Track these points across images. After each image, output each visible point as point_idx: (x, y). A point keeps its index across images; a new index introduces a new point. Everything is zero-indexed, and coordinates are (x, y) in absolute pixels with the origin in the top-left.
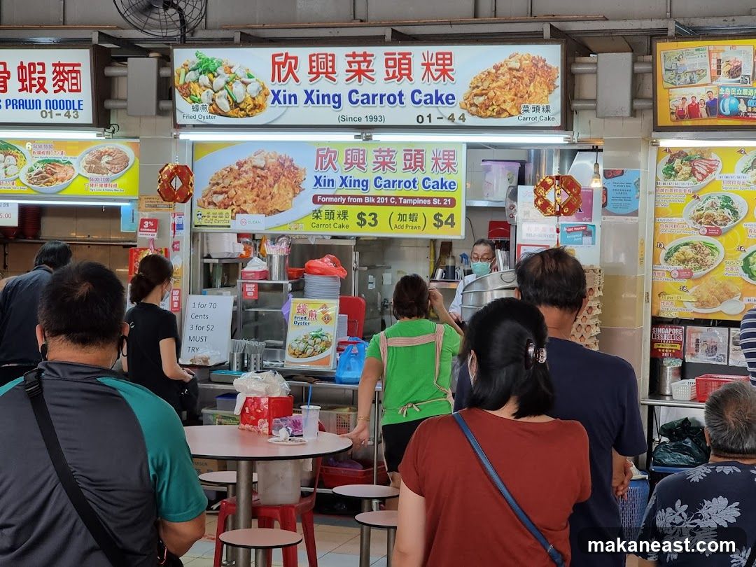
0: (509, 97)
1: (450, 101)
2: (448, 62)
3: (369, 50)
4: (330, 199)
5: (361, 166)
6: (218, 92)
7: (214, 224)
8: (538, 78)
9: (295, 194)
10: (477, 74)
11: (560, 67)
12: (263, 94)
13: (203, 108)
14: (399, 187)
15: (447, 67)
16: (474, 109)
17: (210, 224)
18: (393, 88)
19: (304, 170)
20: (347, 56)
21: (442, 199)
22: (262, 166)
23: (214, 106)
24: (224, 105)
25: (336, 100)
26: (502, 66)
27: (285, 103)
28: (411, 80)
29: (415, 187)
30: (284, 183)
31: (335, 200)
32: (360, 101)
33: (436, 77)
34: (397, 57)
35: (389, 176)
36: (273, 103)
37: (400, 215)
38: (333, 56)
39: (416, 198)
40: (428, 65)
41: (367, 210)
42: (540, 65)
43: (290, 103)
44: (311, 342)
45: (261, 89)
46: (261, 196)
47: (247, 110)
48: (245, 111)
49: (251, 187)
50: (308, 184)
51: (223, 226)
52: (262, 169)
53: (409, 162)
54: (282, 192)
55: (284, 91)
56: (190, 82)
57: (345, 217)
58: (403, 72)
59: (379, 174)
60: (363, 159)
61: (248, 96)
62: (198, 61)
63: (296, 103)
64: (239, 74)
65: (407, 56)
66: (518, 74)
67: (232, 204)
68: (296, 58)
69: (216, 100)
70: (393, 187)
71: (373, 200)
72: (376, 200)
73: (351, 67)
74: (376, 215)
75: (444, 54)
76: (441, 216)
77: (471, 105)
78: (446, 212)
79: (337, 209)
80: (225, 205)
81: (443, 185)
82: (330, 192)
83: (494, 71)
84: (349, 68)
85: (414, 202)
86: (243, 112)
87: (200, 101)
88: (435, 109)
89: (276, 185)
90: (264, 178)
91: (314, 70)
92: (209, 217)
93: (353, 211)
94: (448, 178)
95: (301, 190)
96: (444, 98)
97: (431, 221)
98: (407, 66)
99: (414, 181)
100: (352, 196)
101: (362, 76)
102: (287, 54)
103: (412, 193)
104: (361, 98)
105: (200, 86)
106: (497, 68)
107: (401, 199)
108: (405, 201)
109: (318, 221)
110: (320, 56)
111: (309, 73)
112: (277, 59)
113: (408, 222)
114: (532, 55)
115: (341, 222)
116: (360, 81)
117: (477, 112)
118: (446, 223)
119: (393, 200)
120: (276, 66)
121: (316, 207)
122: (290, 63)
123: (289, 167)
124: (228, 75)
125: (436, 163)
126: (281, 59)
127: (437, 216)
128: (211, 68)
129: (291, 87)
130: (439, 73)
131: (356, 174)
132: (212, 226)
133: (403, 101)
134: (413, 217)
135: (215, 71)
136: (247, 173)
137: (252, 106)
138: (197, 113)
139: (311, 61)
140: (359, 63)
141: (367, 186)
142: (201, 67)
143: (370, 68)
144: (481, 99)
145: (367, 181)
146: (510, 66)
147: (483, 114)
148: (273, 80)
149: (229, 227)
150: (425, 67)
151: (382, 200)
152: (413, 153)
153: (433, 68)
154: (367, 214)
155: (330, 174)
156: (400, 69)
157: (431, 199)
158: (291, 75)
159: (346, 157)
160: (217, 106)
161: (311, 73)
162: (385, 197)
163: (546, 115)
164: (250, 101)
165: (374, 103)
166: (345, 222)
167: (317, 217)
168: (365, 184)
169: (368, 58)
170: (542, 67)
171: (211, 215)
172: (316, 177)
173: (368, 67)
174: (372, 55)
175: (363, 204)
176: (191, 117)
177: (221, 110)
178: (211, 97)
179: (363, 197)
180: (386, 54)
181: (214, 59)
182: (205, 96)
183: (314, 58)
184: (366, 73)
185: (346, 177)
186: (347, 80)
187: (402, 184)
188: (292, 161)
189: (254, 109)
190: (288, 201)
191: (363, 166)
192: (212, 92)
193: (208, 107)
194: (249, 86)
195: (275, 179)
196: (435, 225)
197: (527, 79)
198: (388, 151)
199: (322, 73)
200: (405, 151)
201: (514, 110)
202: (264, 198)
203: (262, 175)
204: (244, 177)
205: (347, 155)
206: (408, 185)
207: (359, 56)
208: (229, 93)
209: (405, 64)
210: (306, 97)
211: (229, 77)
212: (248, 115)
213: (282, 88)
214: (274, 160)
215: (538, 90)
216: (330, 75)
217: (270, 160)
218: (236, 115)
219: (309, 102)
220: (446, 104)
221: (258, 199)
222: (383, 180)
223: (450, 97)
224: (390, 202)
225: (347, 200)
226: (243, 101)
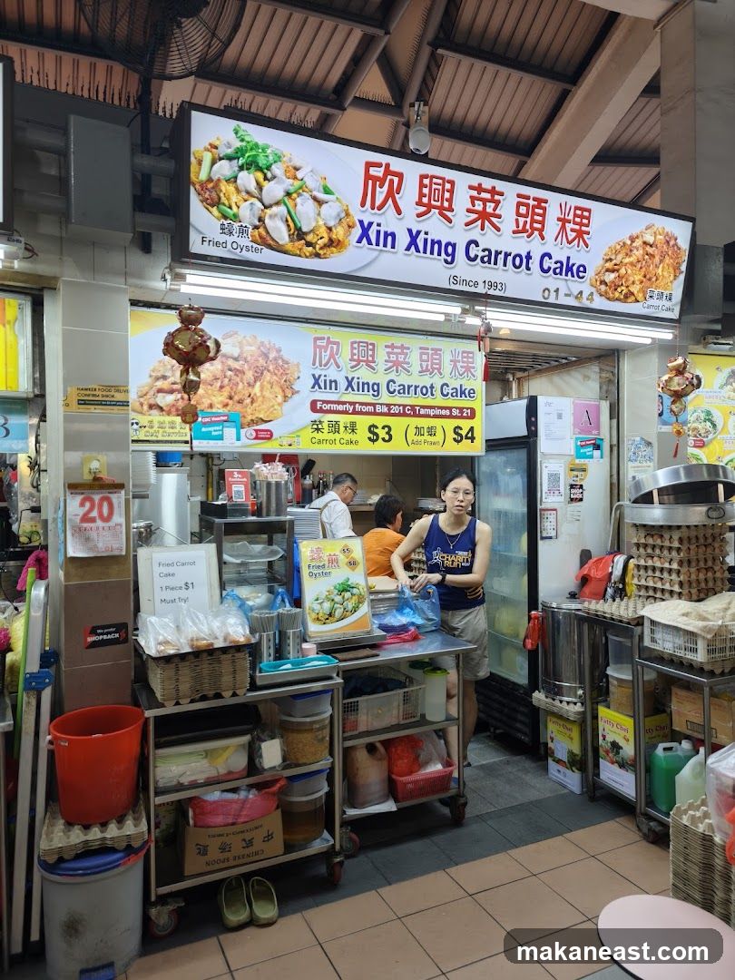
0: (638, 277)
1: (581, 274)
2: (585, 221)
3: (500, 185)
4: (334, 407)
5: (370, 364)
6: (270, 206)
7: (160, 438)
8: (668, 260)
9: (286, 398)
10: (612, 243)
11: (688, 248)
12: (345, 224)
13: (243, 231)
14: (415, 394)
15: (584, 228)
16: (603, 288)
17: (154, 438)
18: (519, 246)
19: (298, 365)
20: (471, 188)
21: (461, 409)
22: (236, 355)
23: (261, 230)
24: (281, 233)
25: (447, 251)
26: (637, 237)
27: (378, 244)
28: (543, 238)
29: (432, 395)
30: (269, 382)
31: (340, 408)
32: (479, 258)
33: (570, 239)
34: (531, 202)
35: (403, 379)
36: (359, 241)
37: (416, 428)
38: (452, 183)
39: (434, 407)
40: (563, 221)
41: (380, 421)
42: (671, 243)
43: (385, 245)
44: (338, 599)
45: (343, 215)
46: (236, 398)
47: (318, 247)
48: (314, 248)
49: (219, 384)
50: (304, 385)
51: (175, 442)
52: (236, 359)
53: (425, 363)
54: (267, 394)
55: (379, 225)
56: (219, 180)
57: (353, 430)
58: (535, 225)
59: (392, 376)
60: (373, 356)
61: (321, 223)
62: (238, 144)
63: (393, 246)
64: (310, 183)
66: (650, 250)
68: (400, 176)
69: (267, 221)
70: (408, 393)
71: (386, 410)
72: (389, 409)
73: (474, 205)
74: (390, 428)
75: (583, 210)
76: (461, 429)
77: (601, 283)
78: (465, 425)
79: (344, 420)
80: (177, 410)
81: (463, 393)
82: (333, 397)
83: (629, 242)
84: (472, 207)
85: (431, 412)
86: (310, 249)
87: (236, 217)
88: (564, 282)
89: (258, 384)
90: (239, 372)
91: (425, 200)
92: (152, 427)
93: (363, 422)
94: (467, 386)
95: (295, 393)
96: (575, 268)
97: (451, 435)
98: (541, 218)
99: (432, 387)
100: (361, 404)
101: (480, 221)
102: (388, 165)
103: (429, 401)
104: (480, 254)
105: (238, 190)
106: (632, 239)
107: (417, 408)
108: (422, 412)
109: (319, 436)
110: (435, 180)
111: (417, 204)
112: (373, 171)
113: (426, 437)
114: (666, 230)
115: (348, 436)
116: (482, 229)
117: (606, 292)
118: (467, 438)
119: (408, 410)
120: (370, 182)
121: (316, 416)
122: (392, 182)
123: (275, 359)
124: (291, 181)
125: (455, 366)
126: (379, 172)
127: (457, 429)
128: (262, 161)
129: (388, 220)
130: (574, 234)
131: (364, 374)
132: (158, 442)
133: (530, 265)
134: (431, 431)
135: (268, 168)
137: (325, 240)
138: (230, 239)
139: (422, 186)
140: (485, 201)
141: (378, 391)
142: (243, 156)
143: (497, 212)
144: (612, 276)
145: (378, 385)
146: (645, 239)
147: (611, 295)
148: (363, 204)
149: (187, 442)
150: (560, 223)
151: (395, 410)
152: (430, 352)
153: (569, 226)
154: (380, 427)
155: (332, 373)
156: (532, 221)
157: (450, 409)
158: (390, 201)
159: (352, 352)
160: (268, 232)
161: (419, 203)
162: (399, 406)
163: (668, 304)
164: (323, 232)
165: (495, 263)
166: (354, 437)
167: (318, 429)
168: (375, 388)
169: (497, 197)
170: (674, 246)
171: (156, 425)
172: (314, 375)
173: (494, 210)
174: (502, 194)
175: (375, 413)
176: (217, 244)
177: (273, 240)
178: (258, 213)
179: (374, 405)
180: (519, 196)
181: (268, 147)
182: (247, 212)
183: (426, 181)
184: (492, 219)
185: (353, 378)
186: (467, 224)
187: (419, 389)
188: (279, 351)
189: (329, 246)
190: (276, 407)
191: (373, 365)
192: (259, 205)
193: (250, 230)
194: (324, 206)
195: (256, 374)
196: (455, 439)
197: (657, 259)
198: (402, 347)
199: (435, 207)
200: (421, 348)
201: (641, 295)
202: (240, 402)
203: (235, 369)
204: (207, 369)
205: (353, 348)
206: (424, 391)
207: (486, 191)
208: (289, 212)
209: (538, 215)
210: (409, 239)
211: (292, 185)
212: (318, 255)
213: (376, 220)
214: (253, 348)
215: (665, 274)
216: (445, 212)
217: (247, 348)
218: (298, 252)
219: (413, 248)
220: (576, 278)
221: (231, 402)
222: (397, 384)
223: (581, 269)
224: (406, 411)
225: (355, 409)
226: (312, 231)
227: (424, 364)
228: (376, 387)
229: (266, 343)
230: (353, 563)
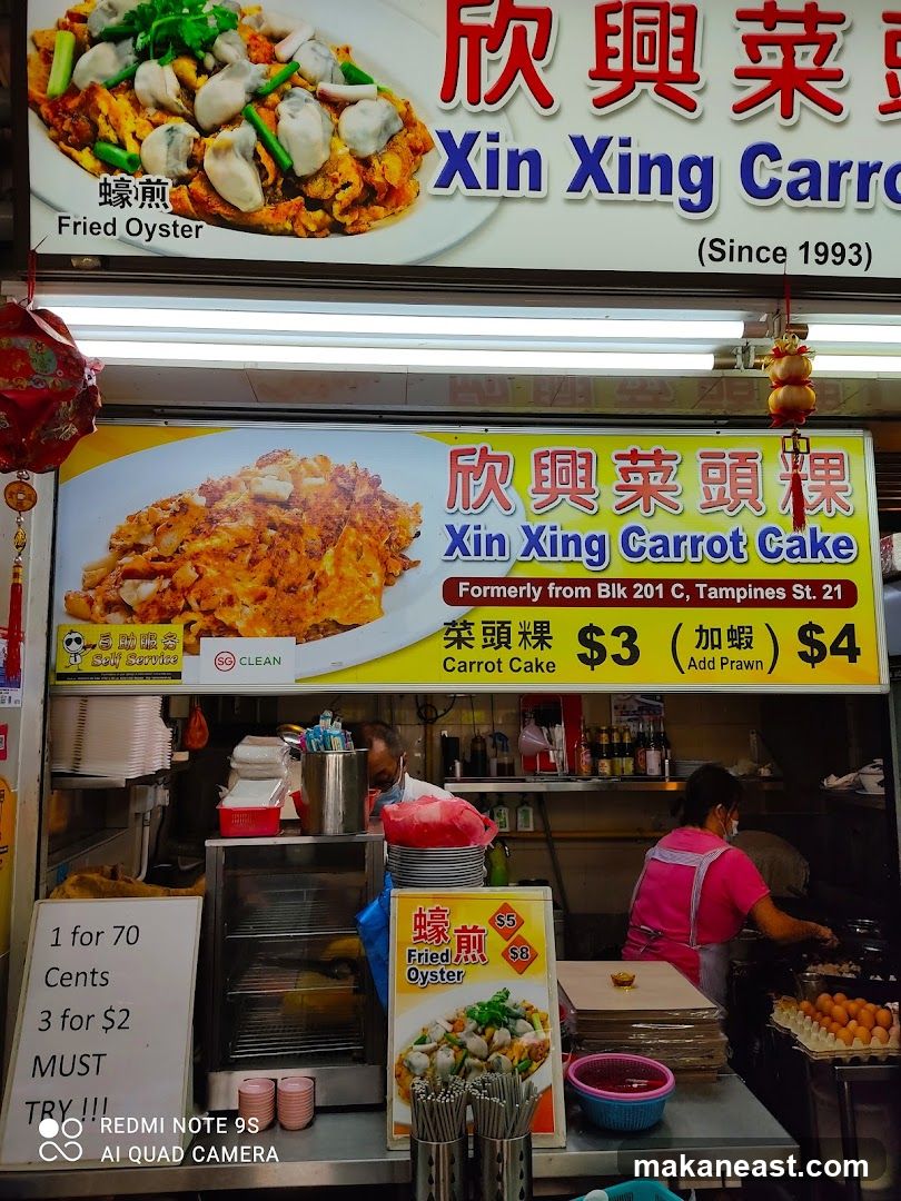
4: (495, 591)
5: (581, 497)
6: (215, 129)
7: (123, 668)
9: (389, 579)
12: (403, 145)
13: (151, 192)
14: (695, 554)
17: (110, 669)
19: (416, 509)
20: (745, 14)
21: (816, 586)
22: (285, 495)
23: (196, 185)
24: (240, 181)
25: (694, 181)
27: (493, 183)
29: (739, 555)
30: (354, 547)
31: (512, 592)
32: (783, 187)
35: (663, 524)
36: (444, 182)
37: (700, 630)
38: (690, 12)
39: (743, 583)
41: (606, 618)
43: (513, 185)
44: (476, 1043)
45: (397, 125)
46: (283, 582)
47: (336, 208)
48: (329, 211)
49: (248, 557)
50: (430, 549)
51: (153, 675)
52: (285, 505)
53: (717, 487)
54: (349, 571)
55: (493, 138)
56: (93, 89)
57: (542, 641)
59: (635, 519)
60: (588, 479)
61: (342, 151)
63: (535, 184)
64: (309, 63)
67: (188, 608)
68: (543, 15)
69: (207, 164)
70: (678, 554)
71: (621, 592)
72: (630, 592)
73: (756, 58)
74: (632, 633)
76: (819, 630)
78: (831, 621)
79: (518, 617)
80: (162, 611)
82: (496, 570)
84: (750, 64)
85: (739, 594)
86: (319, 214)
87: (136, 165)
89: (330, 551)
90: (289, 530)
91: (616, 64)
92: (107, 647)
93: (566, 623)
94: (830, 528)
95: (409, 565)
97: (791, 645)
99: (736, 538)
100: (560, 582)
101: (778, 96)
103: (730, 570)
104: (787, 177)
105: (137, 105)
107: (701, 586)
108: (714, 593)
109: (463, 654)
110: (639, 12)
111: (594, 76)
112: (469, 16)
113: (727, 651)
115: (530, 654)
116: (787, 112)
118: (836, 650)
119: (678, 591)
120: (464, 42)
121: (456, 612)
122: (520, 34)
123: (367, 500)
124: (262, 67)
126: (486, 17)
127: (807, 633)
128: (190, 33)
129: (520, 124)
131: (567, 519)
132: (118, 676)
134: (740, 637)
135: (206, 48)
136: (234, 516)
137: (356, 189)
138: (122, 214)
139: (603, 31)
140: (788, 43)
141: (602, 552)
142: (146, 27)
143: (829, 65)
145: (601, 540)
148: (448, 94)
149: (177, 675)
152: (728, 461)
154: (608, 630)
155: (492, 521)
157: (788, 585)
158: (520, 79)
159: (538, 474)
160: (210, 187)
161: (600, 73)
162: (655, 582)
164: (349, 171)
165: (834, 195)
166: (544, 655)
167: (459, 641)
168: (597, 548)
169: (823, 29)
171: (115, 642)
172: (451, 529)
173: (820, 61)
174: (838, 19)
175: (594, 602)
176: (94, 228)
177: (225, 203)
178: (184, 147)
179: (592, 583)
180: (891, 15)
182: (160, 149)
183: (616, 18)
184: (816, 85)
185: (541, 529)
186: (739, 109)
187: (702, 545)
188: (376, 482)
189: (365, 204)
190: (367, 597)
191: (588, 498)
192: (188, 130)
193: (168, 188)
194: (348, 113)
195: (326, 533)
196: (803, 655)
198: (657, 456)
199: (645, 78)
200: (703, 456)
202: (291, 589)
203: (283, 523)
204: (225, 528)
205: (539, 467)
206: (717, 547)
207: (790, 18)
208: (260, 136)
210: (578, 162)
211: (266, 76)
212: (338, 229)
213: (485, 126)
214: (321, 481)
216: (676, 87)
217: (309, 481)
218: (288, 226)
219: (590, 183)
221: (271, 591)
222: (648, 537)
224: (673, 595)
225: (547, 594)
226: (321, 172)
227: (715, 490)
228: (595, 546)
229: (349, 467)
230: (520, 957)
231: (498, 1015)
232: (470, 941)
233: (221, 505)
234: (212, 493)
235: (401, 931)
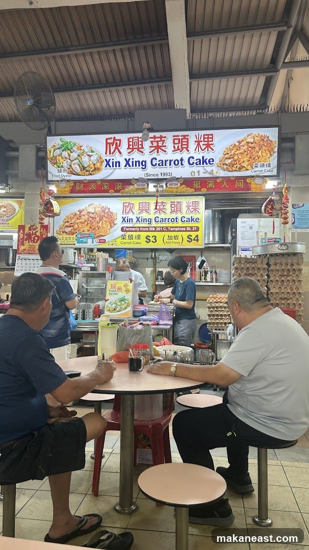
0: (246, 159)
1: (211, 163)
2: (210, 140)
3: (163, 134)
4: (130, 229)
5: (147, 211)
6: (73, 161)
7: (66, 243)
8: (264, 148)
9: (111, 227)
10: (227, 146)
11: (277, 140)
12: (100, 162)
13: (64, 170)
14: (168, 222)
15: (210, 143)
16: (225, 167)
17: (64, 243)
18: (178, 156)
19: (116, 214)
20: (150, 138)
21: (191, 227)
22: (93, 212)
23: (71, 169)
24: (77, 168)
25: (143, 164)
26: (243, 141)
27: (113, 166)
28: (188, 151)
29: (176, 221)
30: (105, 221)
31: (134, 229)
33: (203, 148)
34: (180, 138)
35: (163, 216)
36: (106, 167)
37: (168, 236)
39: (177, 227)
40: (198, 142)
41: (151, 234)
42: (265, 140)
43: (116, 166)
44: (119, 304)
45: (99, 158)
47: (90, 171)
49: (86, 223)
50: (119, 221)
51: (71, 244)
52: (93, 214)
54: (104, 225)
55: (113, 160)
56: (56, 156)
57: (139, 238)
58: (184, 146)
59: (157, 215)
60: (148, 208)
61: (91, 163)
62: (61, 143)
63: (119, 166)
64: (86, 150)
65: (187, 137)
66: (252, 145)
67: (76, 232)
68: (120, 140)
69: (72, 166)
70: (165, 222)
71: (154, 229)
72: (156, 229)
73: (153, 144)
74: (156, 237)
75: (208, 135)
76: (191, 236)
77: (223, 165)
78: (194, 234)
79: (135, 234)
80: (72, 233)
82: (131, 225)
83: (238, 144)
84: (151, 145)
85: (176, 229)
86: (88, 172)
87: (62, 167)
88: (202, 168)
89: (101, 222)
90: (94, 218)
91: (131, 147)
93: (143, 235)
94: (195, 216)
95: (115, 224)
96: (207, 161)
97: (186, 239)
98: (186, 143)
99: (176, 218)
100: (143, 227)
101: (159, 150)
102: (114, 138)
103: (175, 225)
104: (158, 163)
105: (62, 158)
106: (239, 142)
107: (169, 228)
108: (171, 229)
109: (125, 241)
110: (134, 139)
112: (109, 141)
113: (173, 240)
114: (261, 134)
115: (136, 241)
116: (158, 152)
117: (227, 168)
118: (194, 240)
119: (165, 229)
120: (108, 145)
121: (123, 233)
122: (117, 143)
123: (108, 212)
124: (79, 151)
125: (188, 208)
126: (111, 141)
127: (189, 237)
128: (69, 147)
129: (117, 157)
130: (205, 146)
131: (144, 215)
133: (183, 163)
134: (176, 238)
135: (72, 149)
136: (84, 216)
137: (93, 168)
138: (61, 174)
139: (129, 142)
140: (157, 142)
141: (151, 221)
142: (63, 147)
143: (164, 145)
144: (230, 161)
145: (151, 219)
146: (247, 141)
147: (231, 169)
148: (106, 154)
149: (75, 244)
150: (197, 143)
151: (158, 229)
152: (176, 203)
153: (201, 144)
154: (151, 236)
155: (130, 216)
156: (182, 145)
157: (186, 227)
158: (117, 150)
159: (139, 207)
160: (73, 169)
161: (129, 148)
162: (160, 227)
163: (268, 169)
164: (92, 166)
165: (165, 165)
166: (139, 241)
167: (124, 238)
168: (150, 221)
169: (163, 139)
170: (267, 141)
171: (64, 239)
172: (123, 217)
173: (162, 144)
174: (165, 137)
175: (149, 231)
176: (57, 176)
177: (75, 172)
178: (69, 164)
179: (149, 227)
180: (174, 136)
181: (71, 142)
182: (66, 164)
183: (131, 140)
184: (162, 148)
185: (139, 217)
186: (150, 152)
187: (170, 220)
188: (109, 209)
189: (95, 171)
190: (107, 230)
192: (69, 161)
193: (67, 170)
194: (92, 157)
195: (100, 219)
196: (188, 241)
197: (257, 148)
198: (162, 202)
199: (136, 149)
200: (171, 202)
201: (249, 167)
202: (94, 229)
203: (92, 217)
204: (83, 218)
205: (139, 205)
206: (173, 220)
207: (158, 138)
208: (80, 161)
209: (185, 142)
210: (126, 162)
212: (91, 174)
213: (111, 158)
214: (99, 209)
215: (264, 154)
216: (140, 150)
217: (97, 209)
218: (84, 174)
219: (127, 166)
220: (209, 164)
221: (91, 229)
222: (159, 218)
223: (211, 160)
224: (163, 230)
225: (140, 230)
226: (88, 166)
227: (173, 209)
228: (149, 220)
229: (104, 206)
230: (127, 291)
231: (122, 300)
232: (120, 289)
233: (82, 214)
234: (80, 211)
235: (109, 287)
